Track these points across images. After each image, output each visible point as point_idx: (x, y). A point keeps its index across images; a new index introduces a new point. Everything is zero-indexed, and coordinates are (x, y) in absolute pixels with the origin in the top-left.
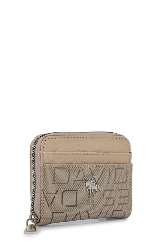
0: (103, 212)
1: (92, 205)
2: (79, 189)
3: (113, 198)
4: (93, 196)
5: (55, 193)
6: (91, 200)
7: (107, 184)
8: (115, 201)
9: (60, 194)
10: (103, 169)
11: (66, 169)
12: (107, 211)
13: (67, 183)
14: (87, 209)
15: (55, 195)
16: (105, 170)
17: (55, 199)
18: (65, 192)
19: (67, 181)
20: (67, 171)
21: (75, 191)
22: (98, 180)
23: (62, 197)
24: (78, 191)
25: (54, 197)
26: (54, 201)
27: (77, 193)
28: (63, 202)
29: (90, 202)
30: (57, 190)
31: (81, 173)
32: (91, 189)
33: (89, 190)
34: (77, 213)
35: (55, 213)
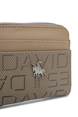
0: (48, 93)
1: (38, 88)
2: (27, 74)
3: (56, 80)
4: (39, 80)
5: (4, 79)
6: (38, 83)
7: (51, 68)
8: (58, 83)
9: (9, 79)
10: (47, 55)
11: (15, 56)
12: (51, 92)
13: (16, 69)
14: (34, 92)
15: (4, 81)
16: (49, 56)
17: (4, 84)
18: (14, 78)
19: (15, 67)
20: (15, 58)
21: (23, 76)
22: (44, 65)
23: (11, 82)
24: (25, 76)
25: (4, 82)
26: (4, 86)
27: (25, 78)
28: (12, 87)
29: (37, 84)
30: (7, 76)
31: (28, 59)
32: (38, 74)
33: (36, 75)
34: (26, 96)
35: (5, 97)
